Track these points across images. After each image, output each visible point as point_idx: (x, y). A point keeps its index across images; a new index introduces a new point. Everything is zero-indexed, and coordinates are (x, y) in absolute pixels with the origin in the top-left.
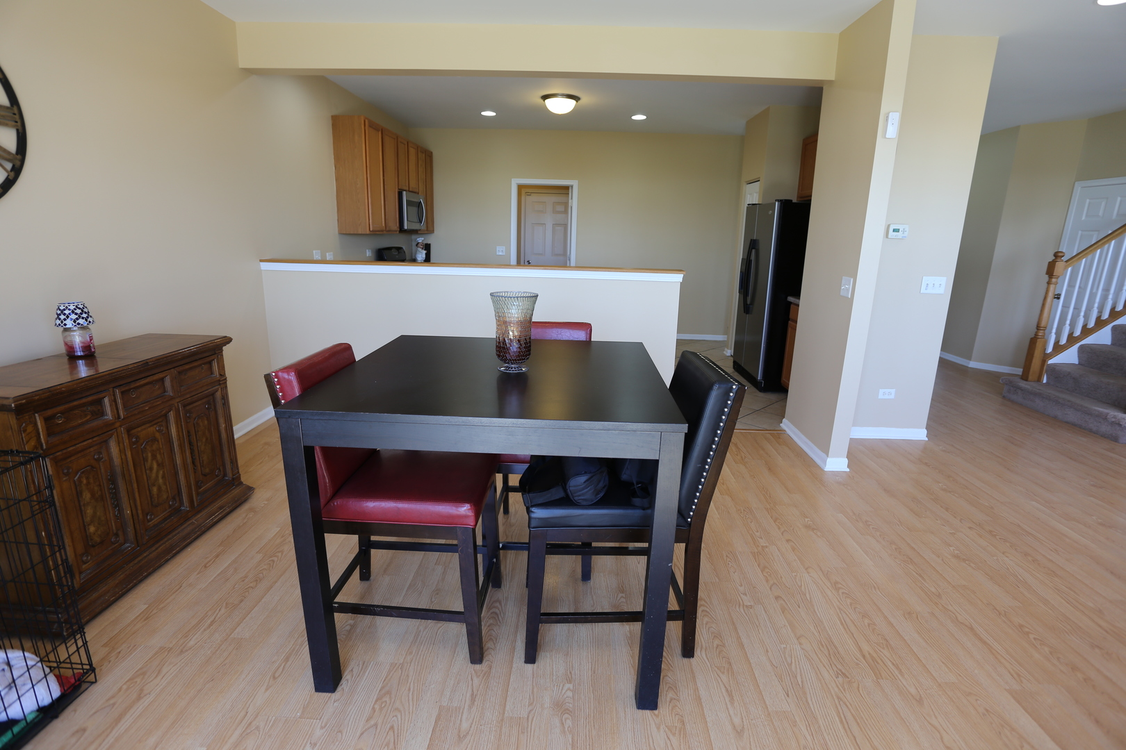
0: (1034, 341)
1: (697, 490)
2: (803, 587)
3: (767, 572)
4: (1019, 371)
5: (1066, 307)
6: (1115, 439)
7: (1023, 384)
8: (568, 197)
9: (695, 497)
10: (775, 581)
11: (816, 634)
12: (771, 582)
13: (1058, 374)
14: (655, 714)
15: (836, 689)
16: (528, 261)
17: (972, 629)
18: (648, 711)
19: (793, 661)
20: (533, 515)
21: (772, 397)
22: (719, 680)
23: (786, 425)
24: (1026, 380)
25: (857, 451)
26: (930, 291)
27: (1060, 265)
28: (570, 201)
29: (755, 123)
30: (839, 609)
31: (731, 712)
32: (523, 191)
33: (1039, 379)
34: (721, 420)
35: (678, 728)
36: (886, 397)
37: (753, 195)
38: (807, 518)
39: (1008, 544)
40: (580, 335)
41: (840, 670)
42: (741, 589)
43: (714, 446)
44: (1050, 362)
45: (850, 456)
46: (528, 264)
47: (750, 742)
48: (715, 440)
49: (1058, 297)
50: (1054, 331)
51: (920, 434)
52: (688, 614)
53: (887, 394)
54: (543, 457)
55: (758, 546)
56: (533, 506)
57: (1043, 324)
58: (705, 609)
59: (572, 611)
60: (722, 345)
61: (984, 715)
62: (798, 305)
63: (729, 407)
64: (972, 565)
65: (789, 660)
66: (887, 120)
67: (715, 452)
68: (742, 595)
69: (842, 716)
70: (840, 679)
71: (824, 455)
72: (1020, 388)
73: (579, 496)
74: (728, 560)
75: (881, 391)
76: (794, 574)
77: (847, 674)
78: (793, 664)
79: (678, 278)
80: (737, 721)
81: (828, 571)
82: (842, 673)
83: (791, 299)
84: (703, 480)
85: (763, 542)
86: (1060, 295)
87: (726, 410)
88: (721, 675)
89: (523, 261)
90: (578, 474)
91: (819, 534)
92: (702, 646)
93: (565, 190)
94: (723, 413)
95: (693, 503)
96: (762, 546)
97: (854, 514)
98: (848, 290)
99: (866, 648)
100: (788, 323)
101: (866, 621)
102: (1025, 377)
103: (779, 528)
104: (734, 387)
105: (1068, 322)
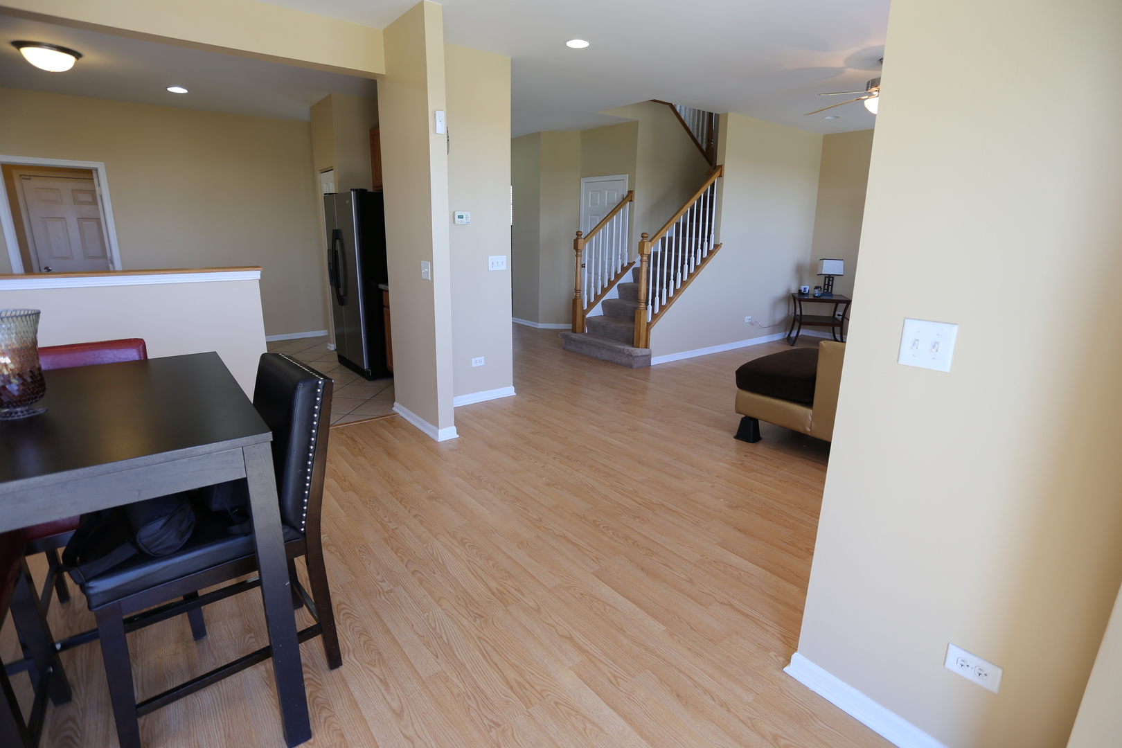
0: (575, 302)
1: (304, 496)
2: (435, 554)
3: (401, 553)
4: (570, 326)
5: (589, 273)
6: (630, 366)
7: (574, 336)
8: (93, 183)
9: (304, 504)
10: (410, 558)
11: (452, 591)
12: (406, 560)
13: (592, 323)
14: (310, 744)
15: (476, 632)
16: (46, 268)
17: (565, 537)
18: (302, 745)
19: (437, 624)
20: (91, 592)
21: (381, 383)
22: (372, 675)
23: (398, 408)
24: (575, 333)
25: (463, 418)
26: (495, 268)
27: (581, 241)
28: (97, 188)
29: (322, 108)
30: (468, 561)
31: (389, 699)
32: (15, 173)
33: (583, 331)
34: (313, 419)
35: (338, 744)
36: (479, 364)
37: (328, 185)
38: (429, 489)
39: (579, 463)
40: (132, 354)
41: (477, 614)
42: (379, 577)
43: (312, 447)
44: (587, 316)
45: (458, 423)
46: (48, 271)
47: (411, 717)
48: (311, 441)
49: (583, 266)
50: (586, 292)
51: (510, 391)
52: (325, 627)
53: (478, 362)
54: (98, 515)
55: (389, 530)
56: (88, 581)
57: (578, 288)
58: (346, 611)
59: (187, 679)
60: (323, 340)
61: (581, 598)
62: (388, 291)
63: (319, 403)
64: (559, 487)
65: (433, 625)
66: (435, 117)
67: (314, 453)
68: (380, 583)
69: (484, 652)
70: (478, 621)
71: (435, 428)
72: (573, 340)
73: (158, 546)
74: (362, 554)
75: (473, 360)
76: (425, 545)
77: (483, 615)
78: (438, 627)
79: (256, 275)
80: (395, 705)
81: (454, 532)
82: (479, 615)
83: (381, 286)
84: (308, 485)
85: (392, 526)
86: (584, 264)
87: (316, 407)
88: (373, 669)
89: (30, 268)
90: (151, 520)
91: (441, 500)
92: (349, 649)
93: (88, 174)
94: (314, 411)
95: (303, 511)
96: (393, 530)
97: (468, 473)
98: (428, 273)
99: (493, 585)
100: (383, 310)
101: (491, 563)
102: (574, 330)
103: (406, 507)
104: (320, 382)
105: (593, 285)
